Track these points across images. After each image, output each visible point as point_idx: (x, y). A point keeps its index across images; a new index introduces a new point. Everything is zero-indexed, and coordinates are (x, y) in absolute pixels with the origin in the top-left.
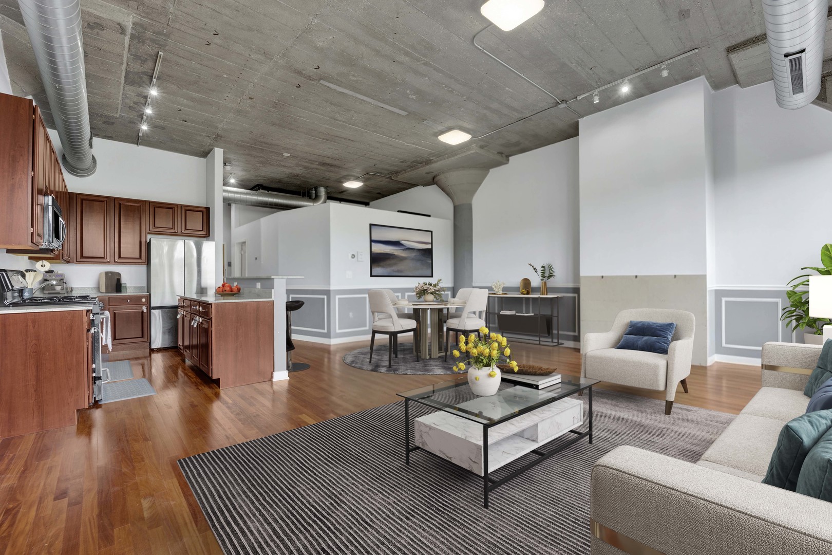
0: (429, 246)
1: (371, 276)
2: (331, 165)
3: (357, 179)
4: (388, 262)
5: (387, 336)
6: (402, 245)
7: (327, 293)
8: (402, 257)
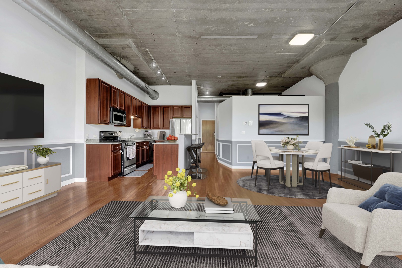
0: (307, 115)
1: (259, 134)
2: (243, 77)
3: (262, 81)
4: (271, 126)
5: (264, 171)
6: (283, 115)
7: (231, 142)
8: (282, 122)
